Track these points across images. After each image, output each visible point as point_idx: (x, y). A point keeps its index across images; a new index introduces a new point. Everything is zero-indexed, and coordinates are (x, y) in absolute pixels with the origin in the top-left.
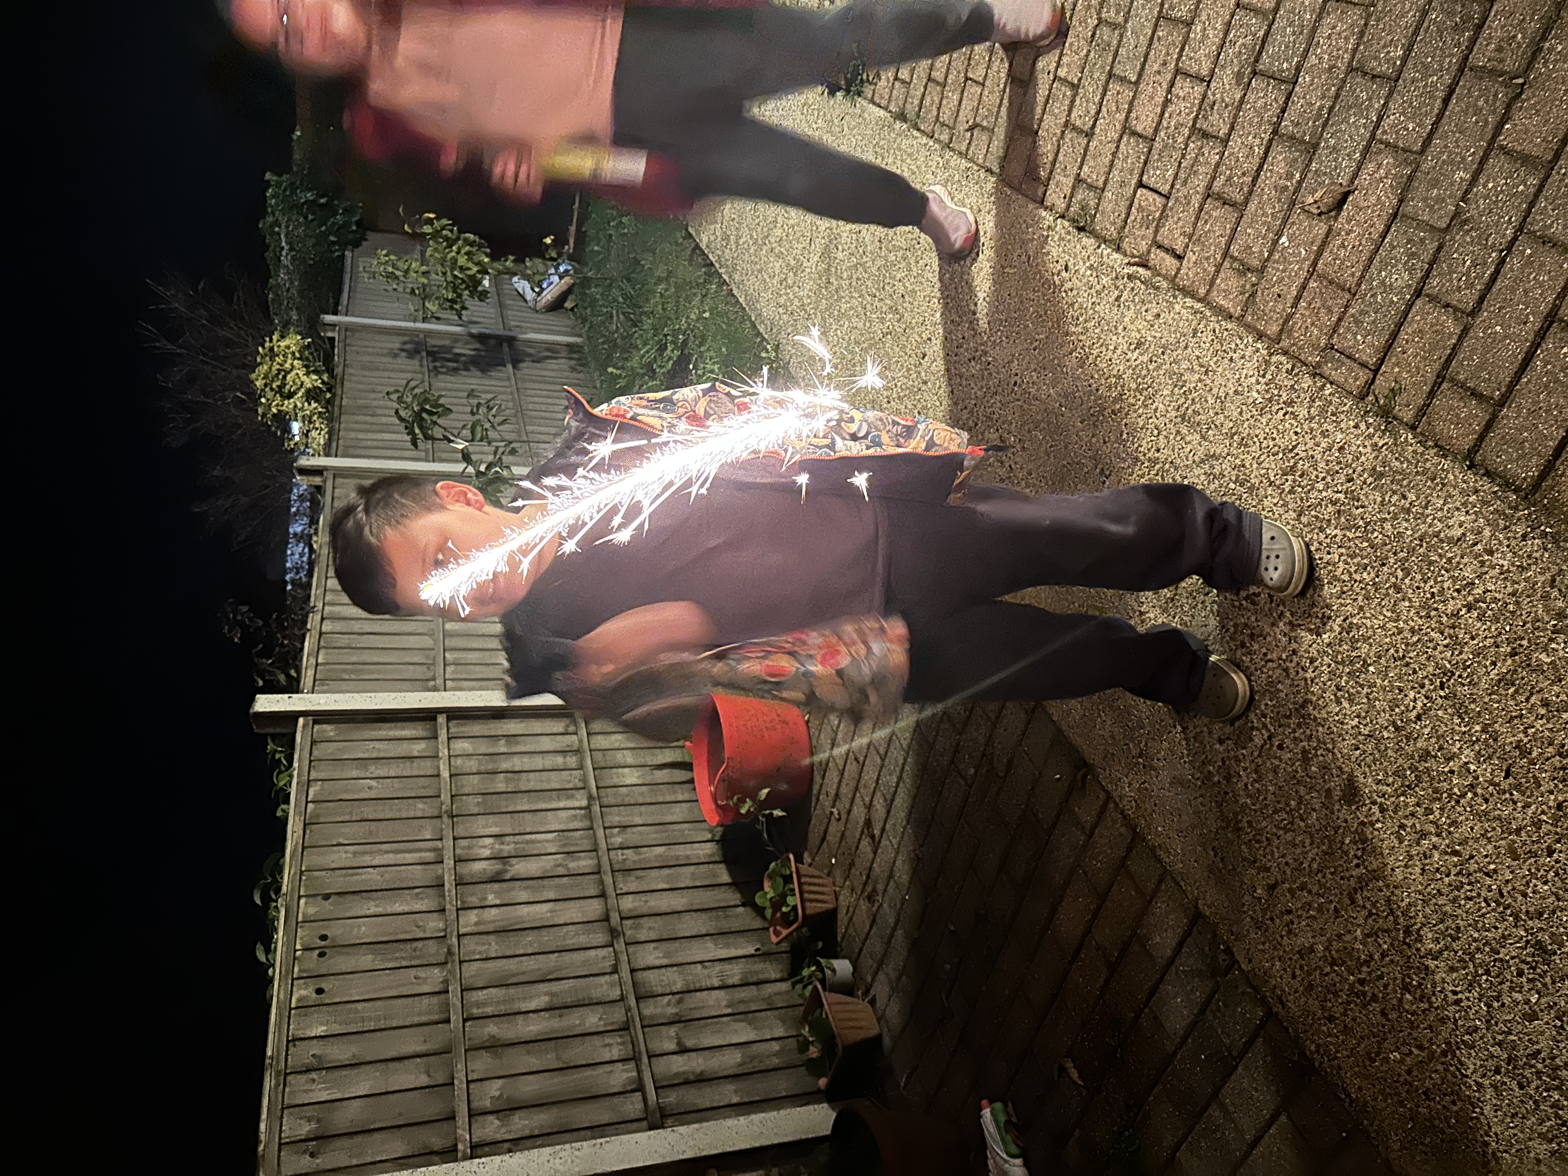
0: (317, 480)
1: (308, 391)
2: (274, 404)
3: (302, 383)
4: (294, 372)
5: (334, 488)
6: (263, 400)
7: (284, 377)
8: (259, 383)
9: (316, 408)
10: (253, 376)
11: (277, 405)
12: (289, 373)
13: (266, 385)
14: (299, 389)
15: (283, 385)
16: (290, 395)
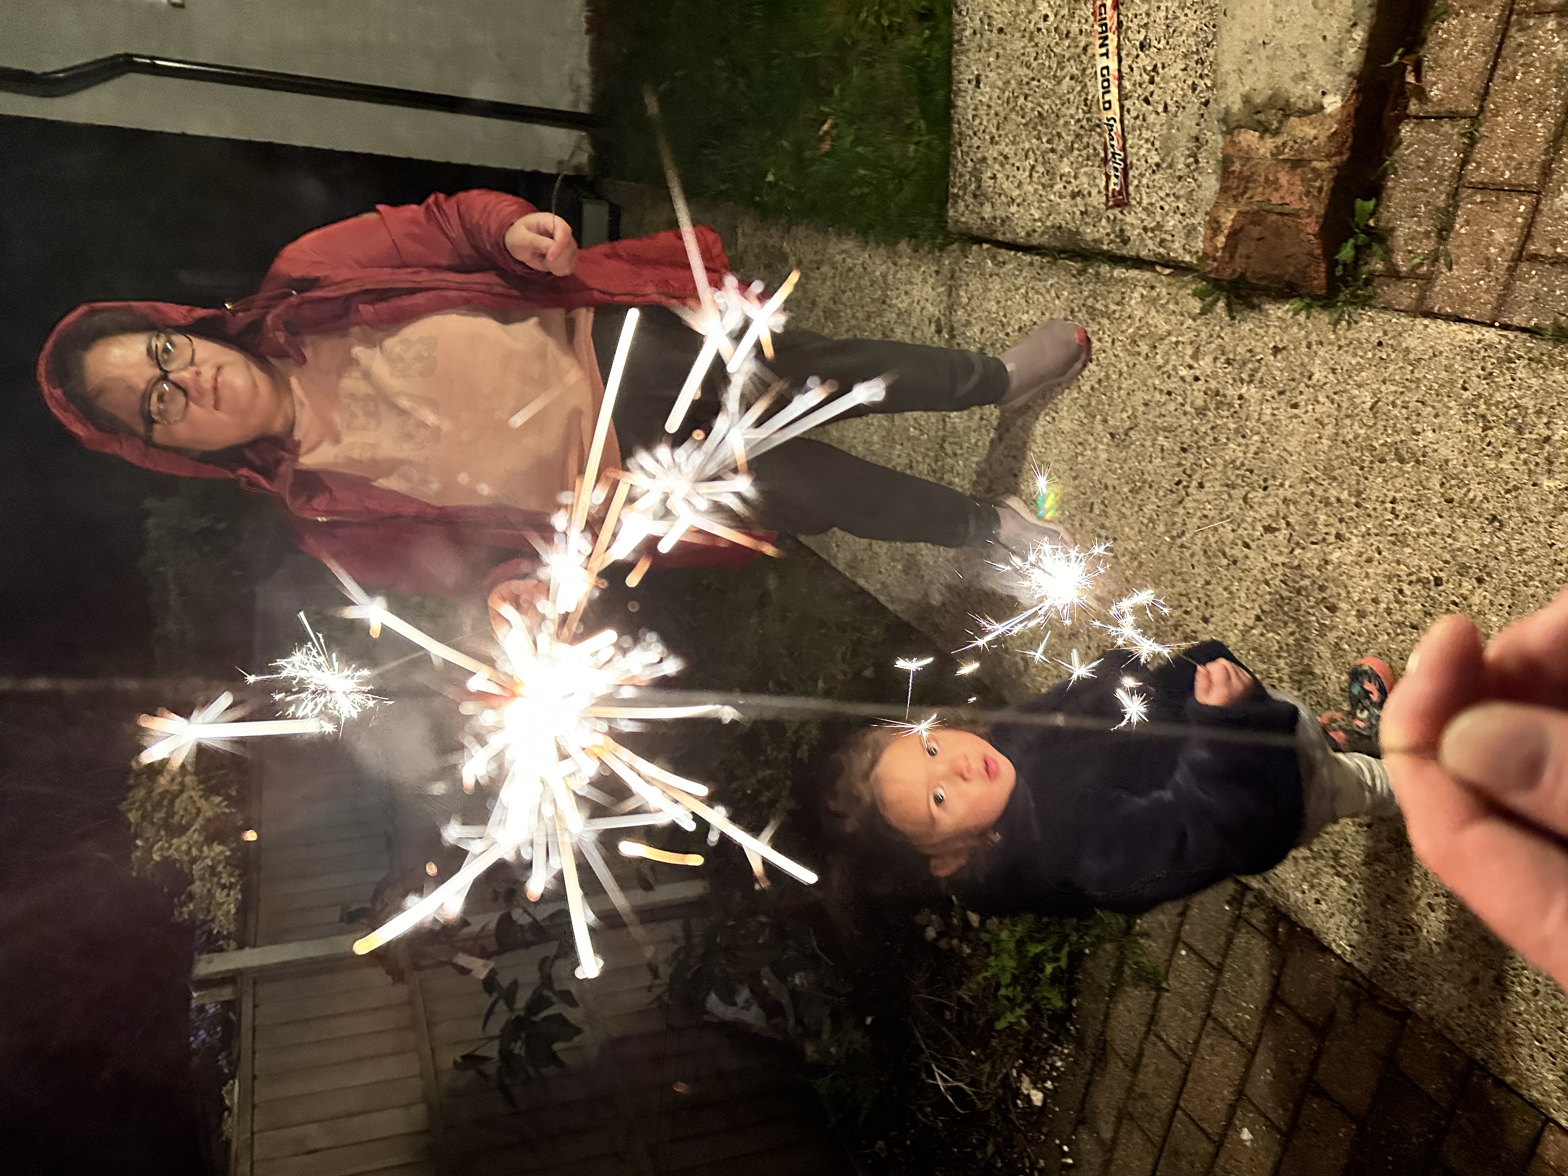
0: (227, 993)
1: (208, 820)
2: (156, 847)
3: (199, 811)
4: (185, 796)
5: (255, 1006)
6: (139, 843)
7: (172, 802)
8: (133, 817)
9: (222, 852)
10: (123, 806)
11: (162, 849)
12: (178, 796)
13: (143, 817)
14: (194, 819)
15: (171, 814)
16: (182, 830)
